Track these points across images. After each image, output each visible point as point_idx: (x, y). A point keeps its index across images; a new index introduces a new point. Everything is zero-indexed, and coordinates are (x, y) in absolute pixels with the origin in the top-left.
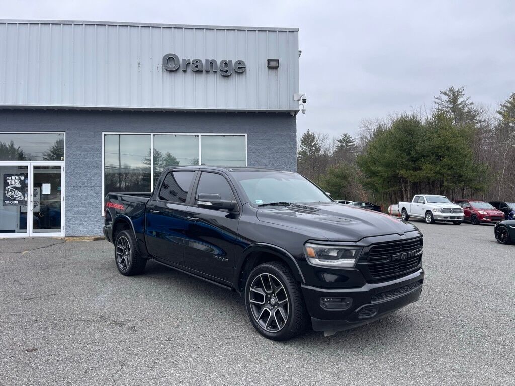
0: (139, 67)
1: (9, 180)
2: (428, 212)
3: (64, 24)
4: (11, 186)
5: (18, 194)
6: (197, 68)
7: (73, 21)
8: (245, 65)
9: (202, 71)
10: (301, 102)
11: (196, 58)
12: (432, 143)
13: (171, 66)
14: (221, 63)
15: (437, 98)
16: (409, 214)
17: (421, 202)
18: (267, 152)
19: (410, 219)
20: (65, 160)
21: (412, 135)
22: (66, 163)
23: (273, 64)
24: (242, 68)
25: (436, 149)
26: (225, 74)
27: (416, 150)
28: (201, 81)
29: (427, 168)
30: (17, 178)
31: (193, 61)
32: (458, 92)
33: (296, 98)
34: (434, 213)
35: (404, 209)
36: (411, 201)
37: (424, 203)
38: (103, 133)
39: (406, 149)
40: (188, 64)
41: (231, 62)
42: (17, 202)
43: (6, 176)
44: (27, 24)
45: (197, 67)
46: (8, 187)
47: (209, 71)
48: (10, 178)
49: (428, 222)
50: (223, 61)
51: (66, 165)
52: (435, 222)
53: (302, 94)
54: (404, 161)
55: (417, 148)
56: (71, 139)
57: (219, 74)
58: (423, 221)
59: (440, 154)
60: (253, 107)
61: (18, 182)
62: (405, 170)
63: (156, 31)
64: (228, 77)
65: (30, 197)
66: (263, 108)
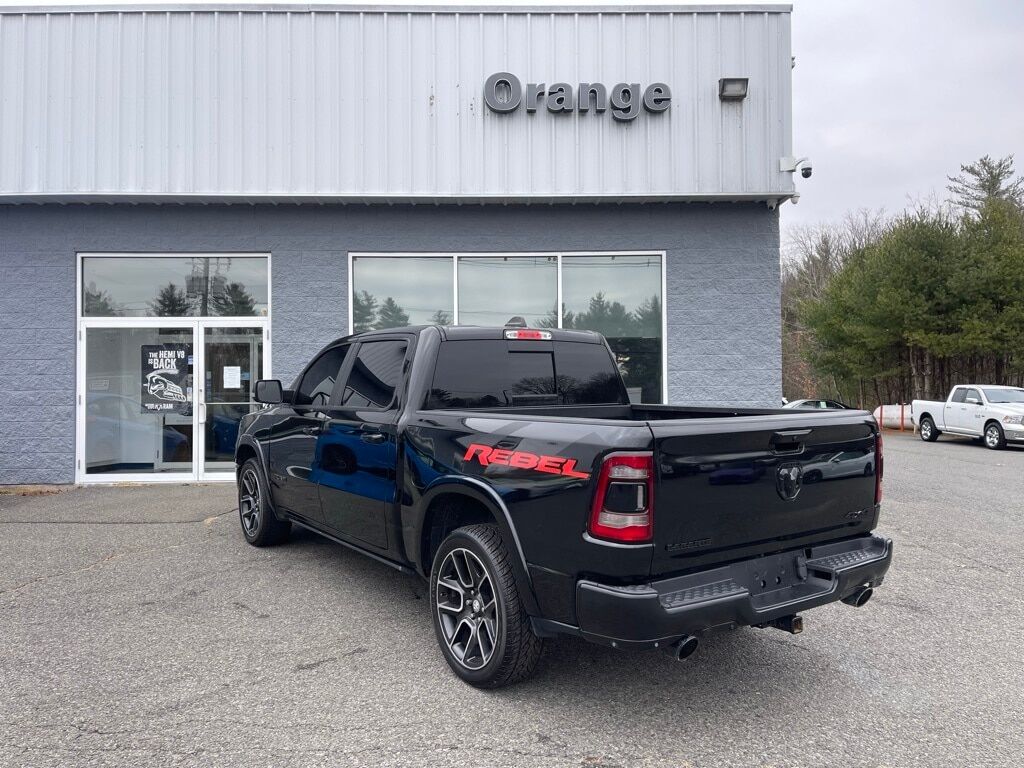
0: (432, 104)
1: (154, 359)
2: (991, 423)
3: (269, 13)
4: (159, 372)
5: (174, 389)
6: (560, 105)
7: (289, 6)
8: (669, 94)
9: (570, 111)
10: (798, 174)
11: (558, 82)
12: (984, 274)
13: (503, 100)
14: (614, 92)
15: (954, 180)
16: (939, 426)
17: (971, 402)
18: (711, 292)
19: (940, 438)
20: (270, 313)
21: (937, 256)
22: (273, 321)
23: (732, 90)
24: (663, 100)
25: (992, 286)
26: (621, 115)
27: (946, 287)
28: (568, 132)
29: (974, 328)
30: (171, 354)
31: (551, 88)
32: (1000, 165)
33: (785, 167)
34: (1006, 426)
35: (925, 416)
36: (945, 400)
37: (981, 404)
38: (351, 255)
39: (922, 288)
40: (539, 95)
41: (636, 87)
42: (171, 406)
43: (146, 349)
44: (189, 12)
45: (560, 100)
46: (151, 375)
47: (586, 111)
48: (155, 355)
49: (991, 445)
50: (618, 87)
51: (273, 327)
52: (1008, 445)
53: (798, 158)
54: (920, 312)
55: (951, 283)
56: (284, 268)
57: (607, 115)
58: (979, 442)
59: (1001, 297)
60: (686, 188)
61: (173, 362)
62: (922, 331)
63: (469, 23)
64: (629, 122)
65: (197, 397)
66: (709, 190)
